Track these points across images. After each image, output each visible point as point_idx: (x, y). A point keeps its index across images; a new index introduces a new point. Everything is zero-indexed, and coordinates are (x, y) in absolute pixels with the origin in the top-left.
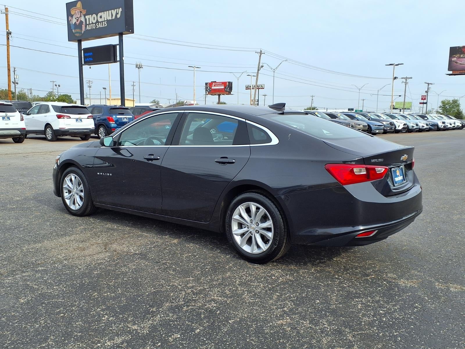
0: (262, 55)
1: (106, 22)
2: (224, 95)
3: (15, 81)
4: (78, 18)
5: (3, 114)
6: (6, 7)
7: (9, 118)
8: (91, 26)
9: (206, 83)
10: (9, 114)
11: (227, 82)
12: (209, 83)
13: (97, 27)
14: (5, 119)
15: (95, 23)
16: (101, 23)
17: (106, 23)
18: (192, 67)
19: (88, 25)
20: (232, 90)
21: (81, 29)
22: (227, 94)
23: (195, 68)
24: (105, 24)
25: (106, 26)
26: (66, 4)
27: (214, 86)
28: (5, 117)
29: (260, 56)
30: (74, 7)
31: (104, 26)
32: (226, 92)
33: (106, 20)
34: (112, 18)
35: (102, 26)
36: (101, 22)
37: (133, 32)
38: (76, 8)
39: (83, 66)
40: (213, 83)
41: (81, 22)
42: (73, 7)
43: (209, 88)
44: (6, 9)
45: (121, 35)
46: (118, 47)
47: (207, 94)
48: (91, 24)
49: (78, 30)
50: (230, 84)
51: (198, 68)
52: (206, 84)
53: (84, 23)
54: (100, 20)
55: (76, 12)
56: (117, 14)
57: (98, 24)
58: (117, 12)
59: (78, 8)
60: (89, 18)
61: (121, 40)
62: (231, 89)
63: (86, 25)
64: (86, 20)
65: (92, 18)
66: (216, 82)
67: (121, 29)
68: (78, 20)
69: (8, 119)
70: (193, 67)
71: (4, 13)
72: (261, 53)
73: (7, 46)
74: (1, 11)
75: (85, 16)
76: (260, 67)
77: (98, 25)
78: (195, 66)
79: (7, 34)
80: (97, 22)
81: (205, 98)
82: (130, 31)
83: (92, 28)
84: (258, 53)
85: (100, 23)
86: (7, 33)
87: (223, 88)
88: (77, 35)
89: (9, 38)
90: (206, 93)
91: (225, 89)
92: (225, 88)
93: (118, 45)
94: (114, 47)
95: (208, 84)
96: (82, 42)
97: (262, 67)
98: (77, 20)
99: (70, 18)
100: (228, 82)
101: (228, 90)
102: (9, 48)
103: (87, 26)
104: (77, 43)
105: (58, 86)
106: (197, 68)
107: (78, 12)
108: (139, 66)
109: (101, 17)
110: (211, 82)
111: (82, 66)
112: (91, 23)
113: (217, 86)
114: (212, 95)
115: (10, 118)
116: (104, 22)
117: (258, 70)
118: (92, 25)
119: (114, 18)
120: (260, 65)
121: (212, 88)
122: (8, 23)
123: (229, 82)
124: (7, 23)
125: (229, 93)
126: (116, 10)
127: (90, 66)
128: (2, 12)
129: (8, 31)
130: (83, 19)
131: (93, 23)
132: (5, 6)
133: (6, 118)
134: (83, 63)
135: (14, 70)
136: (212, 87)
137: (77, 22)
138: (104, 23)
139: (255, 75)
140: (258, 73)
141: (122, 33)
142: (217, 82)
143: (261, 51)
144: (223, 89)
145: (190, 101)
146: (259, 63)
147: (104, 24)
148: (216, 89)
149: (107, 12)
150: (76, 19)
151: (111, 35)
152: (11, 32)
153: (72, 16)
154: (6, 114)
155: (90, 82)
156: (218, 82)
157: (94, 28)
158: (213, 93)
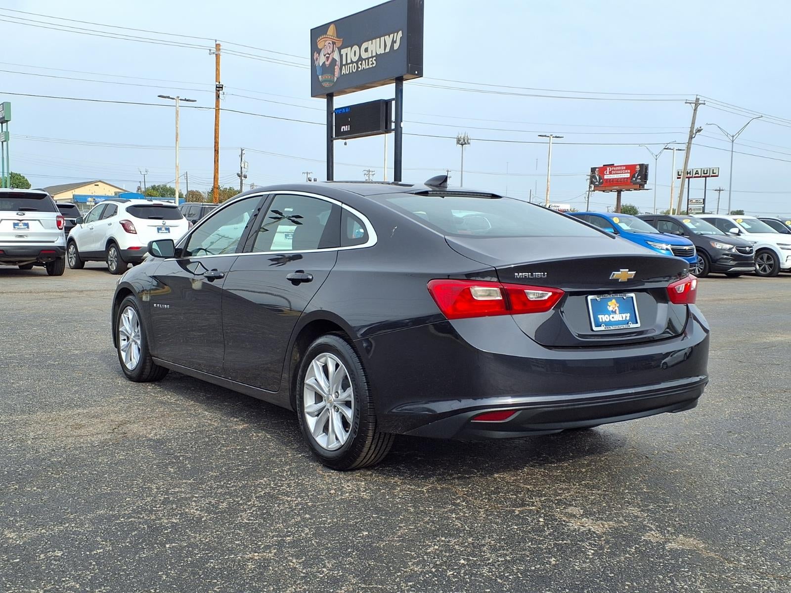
0: (700, 107)
1: (375, 58)
2: (629, 190)
3: (241, 173)
4: (328, 54)
5: (159, 222)
6: (217, 43)
7: (168, 229)
8: (350, 67)
9: (592, 168)
10: (169, 222)
11: (637, 165)
12: (598, 168)
13: (359, 69)
14: (161, 231)
15: (357, 62)
16: (367, 61)
17: (375, 60)
18: (545, 136)
19: (345, 65)
20: (648, 181)
21: (333, 73)
22: (635, 190)
23: (551, 138)
24: (373, 63)
25: (374, 65)
26: (311, 30)
27: (608, 173)
28: (161, 228)
29: (695, 110)
30: (323, 35)
31: (371, 66)
32: (634, 184)
33: (374, 54)
34: (385, 50)
35: (367, 67)
36: (366, 59)
37: (420, 75)
38: (327, 36)
39: (334, 141)
40: (608, 168)
41: (334, 60)
42: (321, 35)
43: (598, 178)
44: (218, 45)
45: (399, 81)
46: (393, 103)
47: (593, 189)
48: (349, 64)
49: (328, 76)
50: (644, 169)
51: (558, 137)
52: (593, 170)
53: (338, 63)
54: (364, 55)
55: (327, 43)
56: (394, 42)
57: (362, 62)
58: (395, 40)
59: (329, 37)
60: (347, 54)
61: (399, 91)
62: (645, 178)
63: (342, 65)
64: (341, 56)
65: (350, 54)
66: (613, 165)
67: (401, 71)
68: (329, 57)
69: (166, 231)
70: (548, 137)
71: (214, 53)
72: (697, 103)
73: (216, 110)
74: (210, 50)
75: (340, 49)
76: (694, 132)
77: (361, 64)
78: (552, 134)
79: (216, 90)
80: (360, 59)
81: (588, 198)
82: (416, 72)
83: (351, 72)
84: (690, 103)
85: (364, 62)
86: (217, 87)
87: (629, 176)
88: (326, 85)
89: (219, 97)
90: (590, 187)
91: (632, 179)
92: (633, 176)
93: (393, 99)
94: (387, 103)
95: (597, 170)
96: (334, 98)
97: (699, 131)
98: (327, 57)
99: (316, 55)
100: (639, 165)
101: (638, 181)
102: (219, 114)
103: (344, 67)
104: (326, 99)
105: (313, 180)
106: (556, 137)
107: (329, 43)
108: (462, 140)
109: (366, 50)
110: (604, 165)
111: (332, 141)
112: (349, 61)
113: (616, 174)
114: (604, 191)
115: (171, 229)
116: (371, 59)
117: (691, 138)
118: (351, 65)
119: (388, 50)
120: (695, 128)
121: (605, 178)
122: (219, 70)
123: (641, 166)
124: (217, 70)
125: (641, 186)
126: (392, 36)
127: (345, 141)
128: (212, 51)
129: (218, 83)
130: (336, 56)
131: (352, 62)
132: (216, 41)
133: (163, 229)
134: (334, 136)
135: (242, 153)
136: (605, 176)
137: (327, 61)
138: (372, 61)
139: (684, 147)
140: (689, 143)
141: (402, 77)
142: (615, 165)
143: (697, 100)
144: (627, 178)
145: (558, 205)
146: (693, 123)
147: (370, 63)
148: (613, 179)
149: (377, 39)
150: (325, 55)
151: (382, 82)
152: (223, 85)
153: (319, 51)
154: (164, 223)
155: (371, 173)
156: (618, 166)
157: (354, 71)
158: (607, 188)
